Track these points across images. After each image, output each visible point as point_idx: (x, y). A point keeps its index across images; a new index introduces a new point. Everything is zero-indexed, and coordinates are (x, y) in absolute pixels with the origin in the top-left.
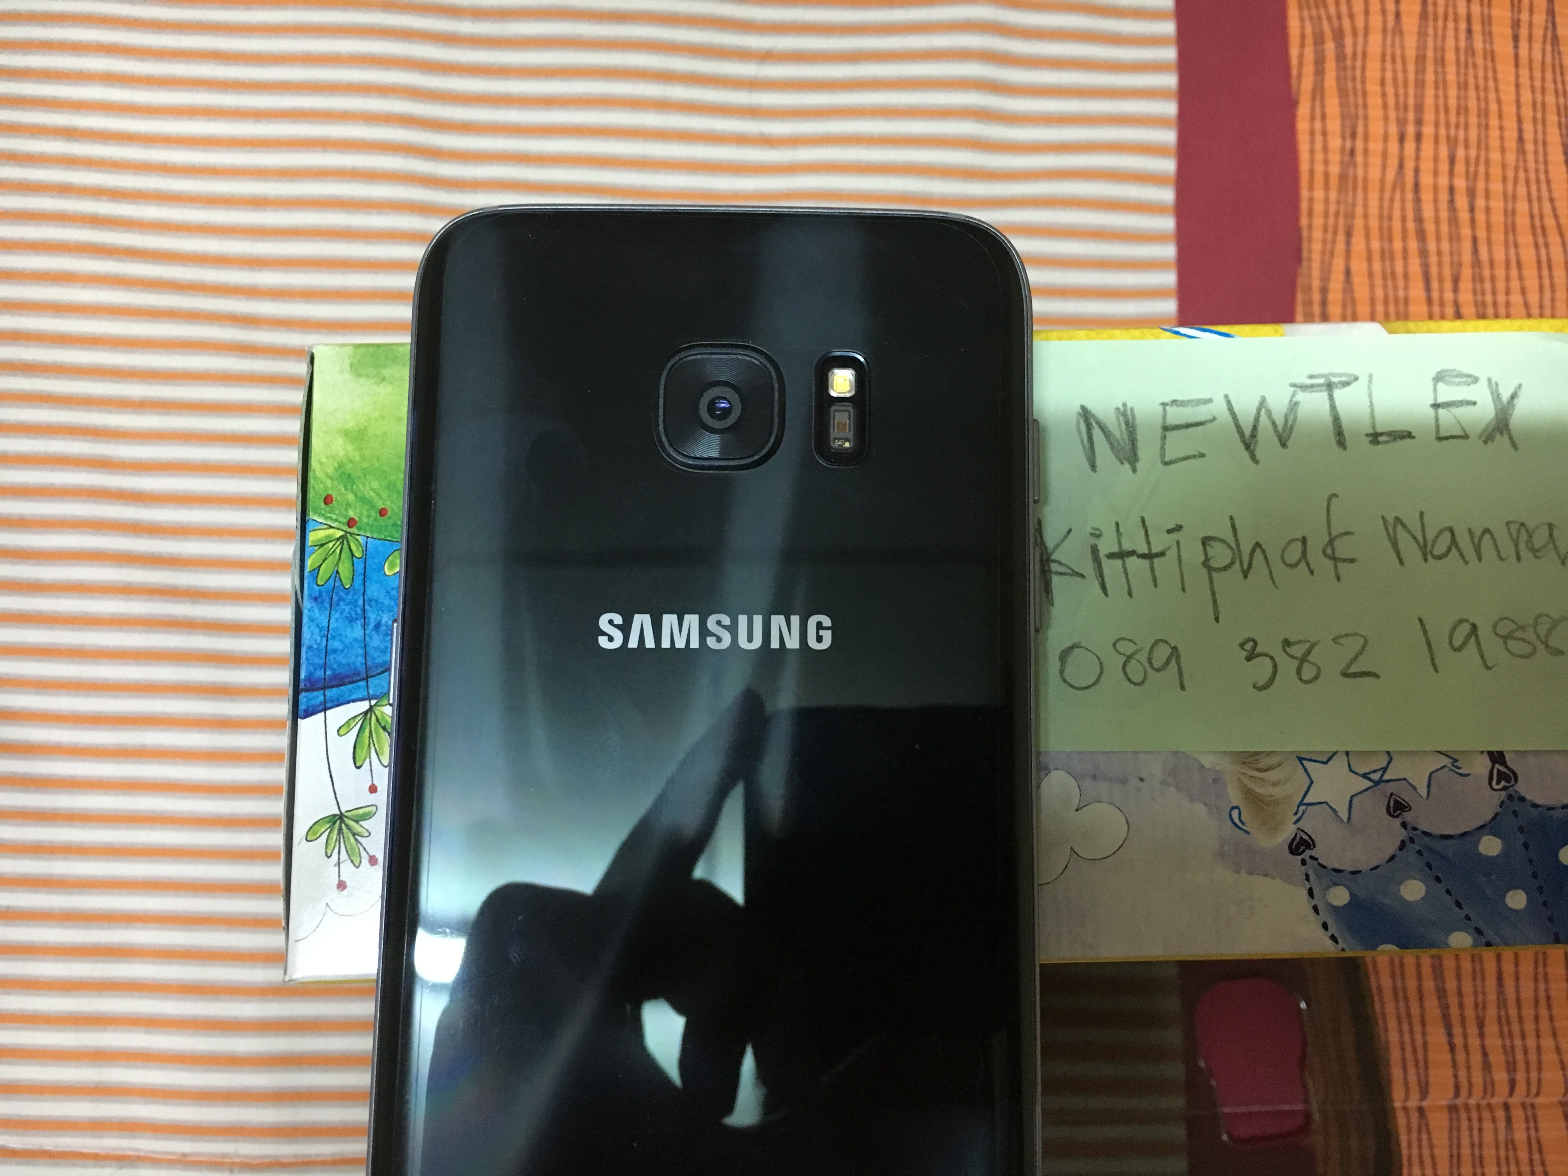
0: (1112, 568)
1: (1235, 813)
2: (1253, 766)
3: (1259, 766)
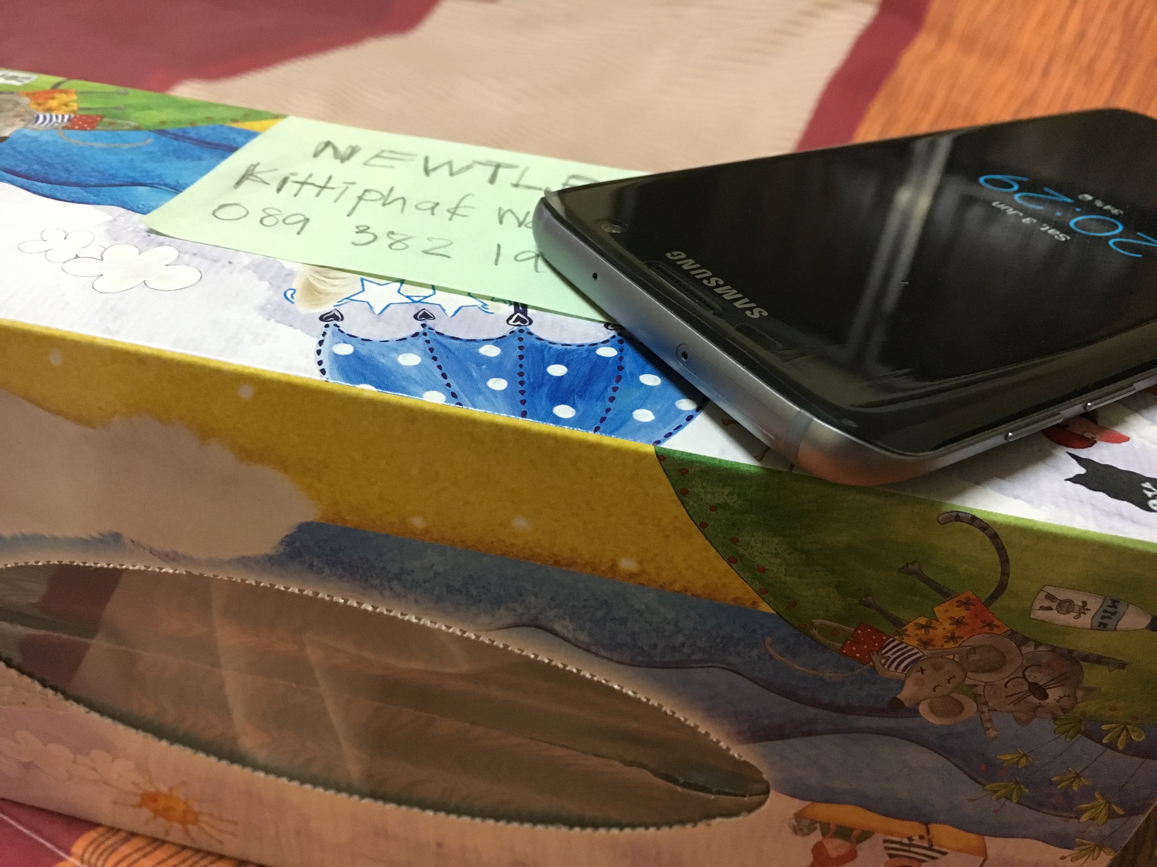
0: (292, 186)
2: (323, 274)
3: (327, 275)
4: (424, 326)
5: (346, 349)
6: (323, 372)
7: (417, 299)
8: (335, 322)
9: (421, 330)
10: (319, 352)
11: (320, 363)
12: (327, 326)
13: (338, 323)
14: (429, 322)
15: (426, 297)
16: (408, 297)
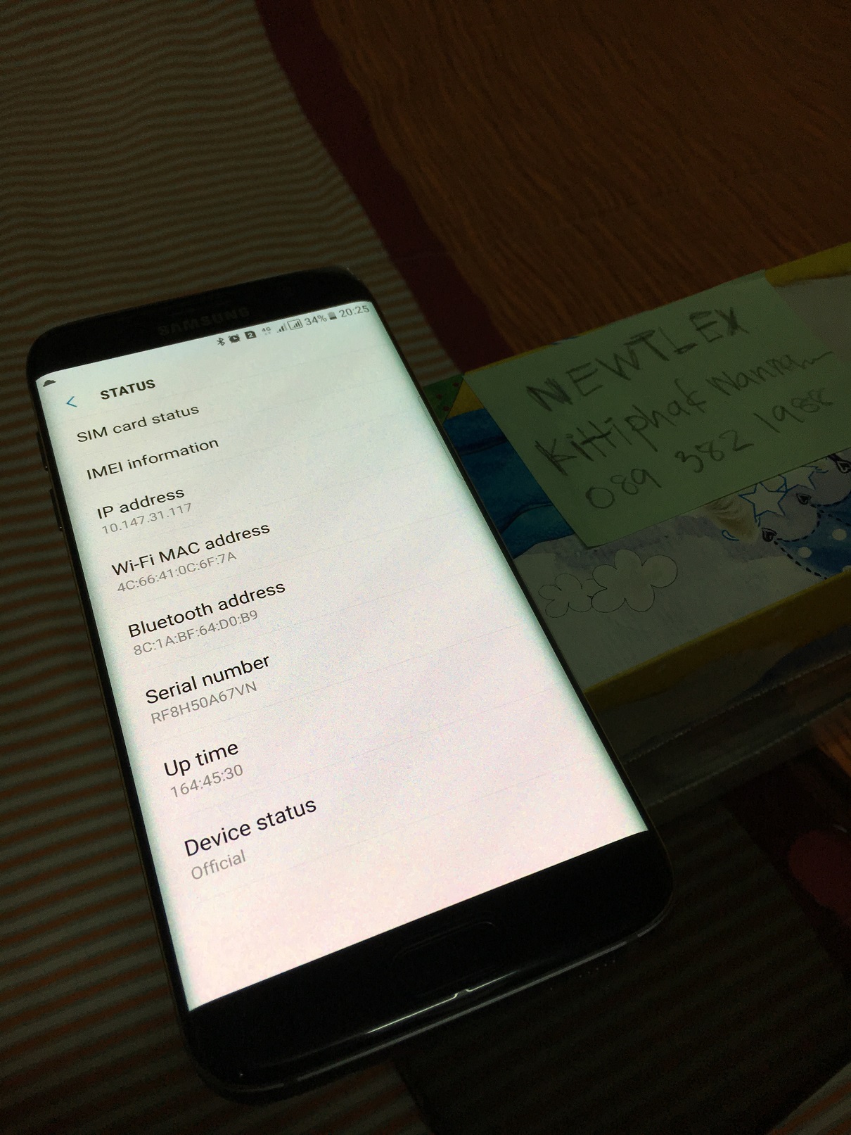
0: (588, 448)
1: (725, 533)
2: (719, 508)
3: (722, 507)
4: (813, 506)
5: (805, 552)
6: (816, 574)
7: (783, 489)
8: (775, 538)
9: (815, 510)
10: (797, 563)
11: (808, 570)
12: (776, 543)
13: (778, 536)
14: (812, 500)
15: (785, 484)
16: (778, 491)
